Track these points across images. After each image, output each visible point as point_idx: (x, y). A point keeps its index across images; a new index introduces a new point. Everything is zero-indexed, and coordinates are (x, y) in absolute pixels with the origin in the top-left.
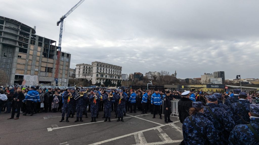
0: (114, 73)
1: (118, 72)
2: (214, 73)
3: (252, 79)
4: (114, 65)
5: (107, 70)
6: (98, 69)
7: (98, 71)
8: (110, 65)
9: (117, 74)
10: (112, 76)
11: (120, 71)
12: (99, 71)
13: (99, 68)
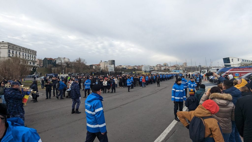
0: (28, 58)
1: (33, 57)
2: (109, 61)
3: (128, 66)
4: (28, 48)
5: (20, 54)
6: (9, 52)
7: (9, 55)
8: (24, 49)
9: (31, 59)
10: (27, 62)
11: (35, 56)
12: (11, 55)
13: (11, 51)
